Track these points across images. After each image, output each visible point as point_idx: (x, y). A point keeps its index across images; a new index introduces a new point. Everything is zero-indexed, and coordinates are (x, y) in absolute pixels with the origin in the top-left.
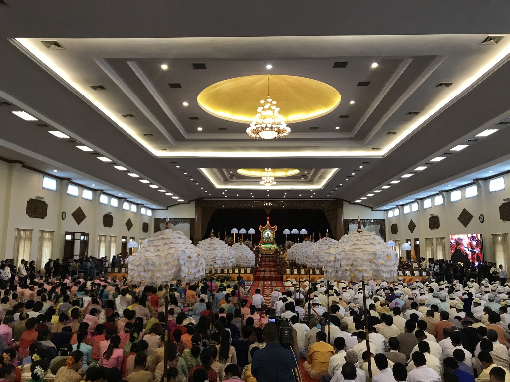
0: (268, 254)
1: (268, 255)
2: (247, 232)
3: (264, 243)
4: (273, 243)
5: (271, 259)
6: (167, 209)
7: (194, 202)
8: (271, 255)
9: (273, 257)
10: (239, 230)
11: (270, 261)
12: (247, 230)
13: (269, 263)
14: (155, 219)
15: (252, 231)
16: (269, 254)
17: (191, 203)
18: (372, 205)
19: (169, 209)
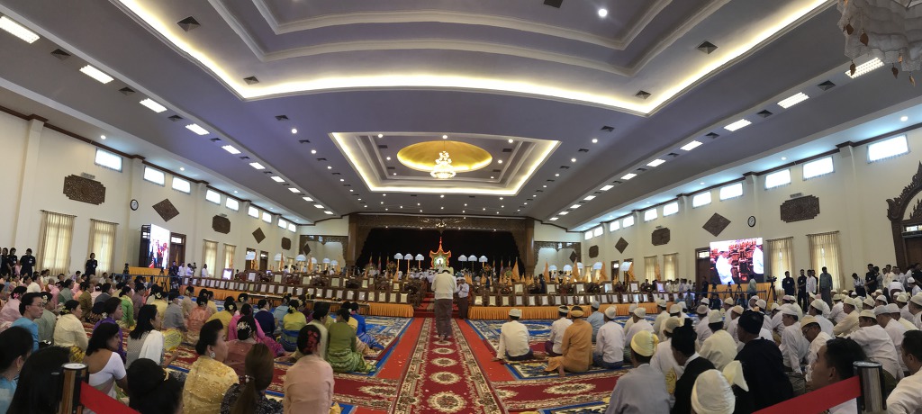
2: (414, 258)
6: (315, 225)
7: (348, 217)
10: (404, 255)
12: (414, 255)
15: (420, 257)
18: (566, 226)
19: (318, 224)
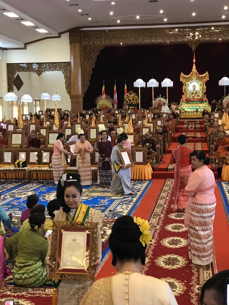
0: (193, 118)
1: (192, 120)
2: (160, 84)
3: (188, 101)
4: (201, 101)
5: (198, 126)
6: (25, 48)
7: (67, 34)
8: (198, 120)
9: (201, 123)
10: (146, 81)
11: (195, 130)
13: (192, 134)
14: (7, 64)
15: (167, 83)
16: (196, 118)
17: (62, 36)
19: (28, 47)
